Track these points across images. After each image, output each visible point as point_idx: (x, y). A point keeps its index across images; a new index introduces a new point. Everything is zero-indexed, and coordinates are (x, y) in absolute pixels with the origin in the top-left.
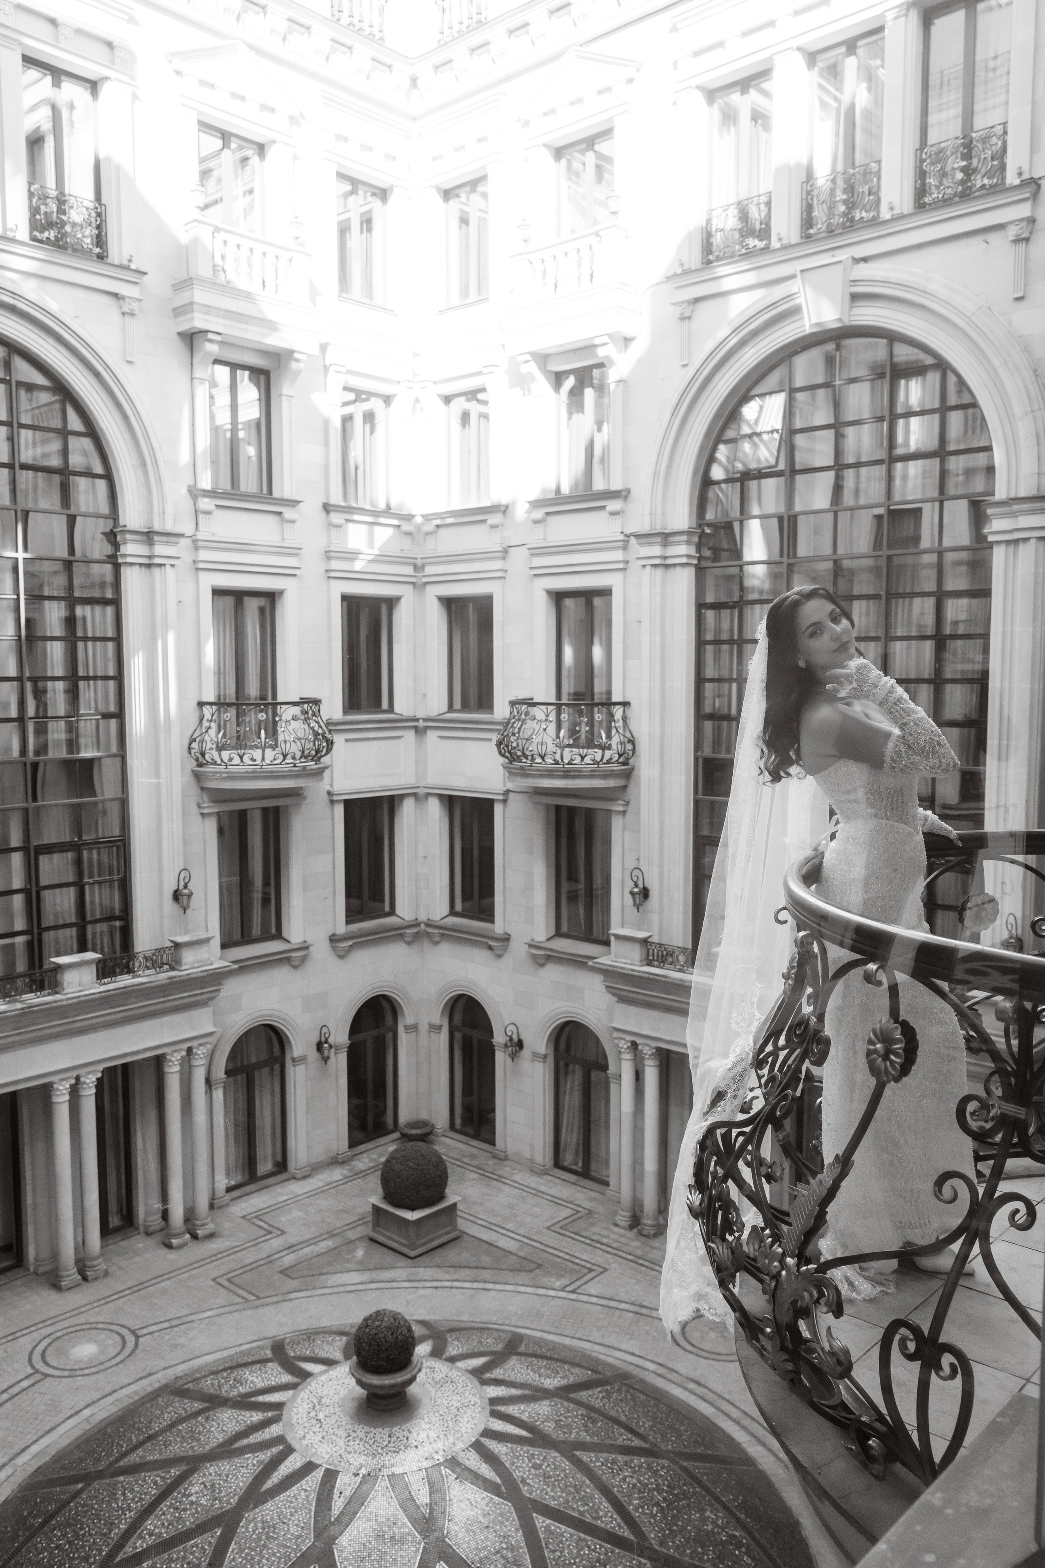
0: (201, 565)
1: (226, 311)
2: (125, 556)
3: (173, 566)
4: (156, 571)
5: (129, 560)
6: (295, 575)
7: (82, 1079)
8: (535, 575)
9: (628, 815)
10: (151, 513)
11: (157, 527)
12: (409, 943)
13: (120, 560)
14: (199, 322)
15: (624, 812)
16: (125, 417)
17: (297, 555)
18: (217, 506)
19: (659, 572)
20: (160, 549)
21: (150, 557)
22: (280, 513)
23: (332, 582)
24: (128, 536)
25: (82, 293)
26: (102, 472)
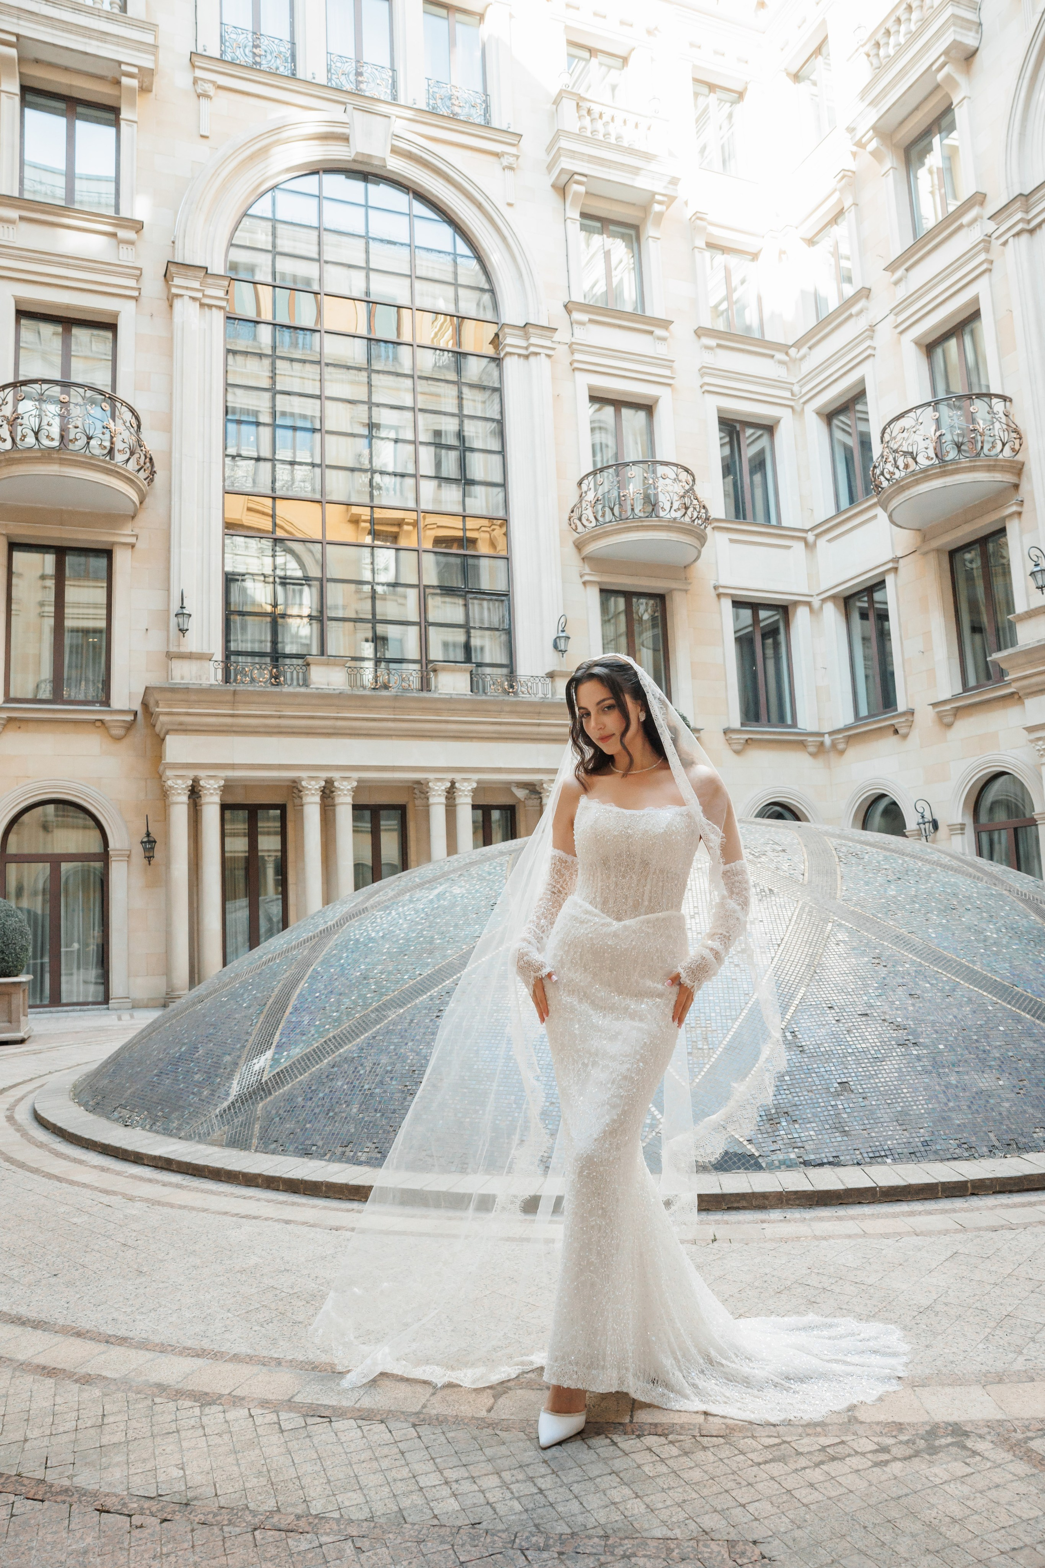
0: (576, 365)
1: (589, 156)
3: (548, 356)
4: (532, 359)
5: (508, 349)
6: (669, 385)
8: (902, 332)
9: (1023, 516)
10: (529, 311)
11: (532, 322)
12: (813, 755)
13: (502, 354)
14: (566, 164)
15: (1019, 514)
16: (504, 239)
17: (670, 367)
18: (591, 321)
19: (1025, 237)
20: (536, 340)
21: (527, 348)
22: (651, 333)
23: (706, 395)
24: (509, 331)
25: (469, 153)
26: (487, 287)
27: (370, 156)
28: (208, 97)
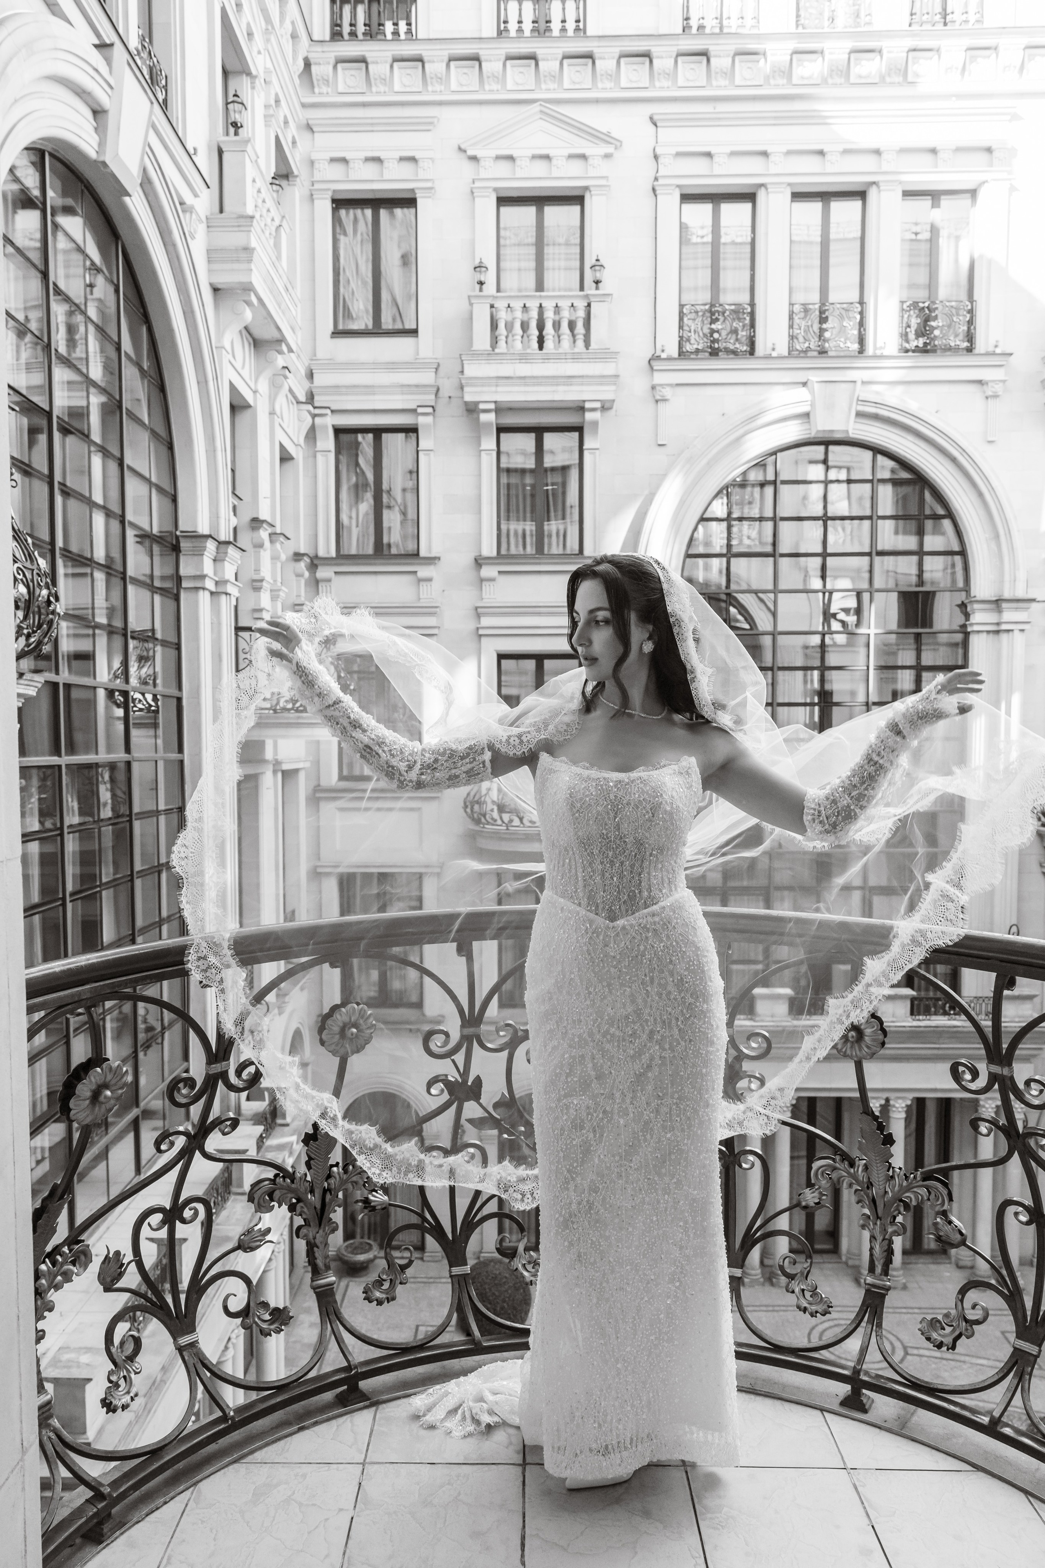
2: (972, 624)
3: (1022, 630)
4: (1004, 637)
5: (976, 628)
7: (892, 1102)
10: (1002, 582)
11: (1007, 595)
13: (969, 629)
16: (980, 495)
20: (1009, 615)
21: (998, 624)
24: (976, 606)
25: (945, 388)
26: (956, 548)
27: (832, 431)
28: (666, 400)
